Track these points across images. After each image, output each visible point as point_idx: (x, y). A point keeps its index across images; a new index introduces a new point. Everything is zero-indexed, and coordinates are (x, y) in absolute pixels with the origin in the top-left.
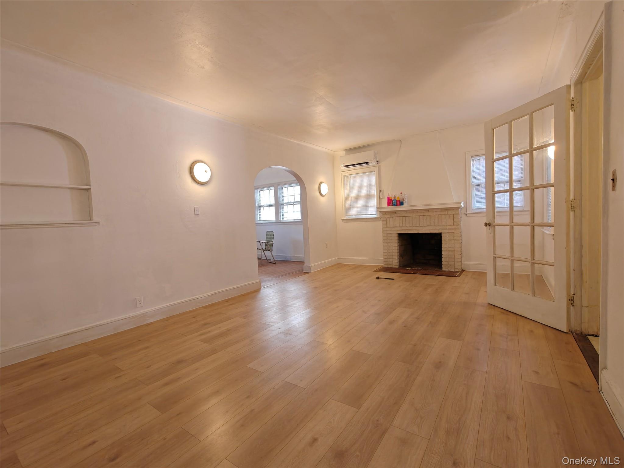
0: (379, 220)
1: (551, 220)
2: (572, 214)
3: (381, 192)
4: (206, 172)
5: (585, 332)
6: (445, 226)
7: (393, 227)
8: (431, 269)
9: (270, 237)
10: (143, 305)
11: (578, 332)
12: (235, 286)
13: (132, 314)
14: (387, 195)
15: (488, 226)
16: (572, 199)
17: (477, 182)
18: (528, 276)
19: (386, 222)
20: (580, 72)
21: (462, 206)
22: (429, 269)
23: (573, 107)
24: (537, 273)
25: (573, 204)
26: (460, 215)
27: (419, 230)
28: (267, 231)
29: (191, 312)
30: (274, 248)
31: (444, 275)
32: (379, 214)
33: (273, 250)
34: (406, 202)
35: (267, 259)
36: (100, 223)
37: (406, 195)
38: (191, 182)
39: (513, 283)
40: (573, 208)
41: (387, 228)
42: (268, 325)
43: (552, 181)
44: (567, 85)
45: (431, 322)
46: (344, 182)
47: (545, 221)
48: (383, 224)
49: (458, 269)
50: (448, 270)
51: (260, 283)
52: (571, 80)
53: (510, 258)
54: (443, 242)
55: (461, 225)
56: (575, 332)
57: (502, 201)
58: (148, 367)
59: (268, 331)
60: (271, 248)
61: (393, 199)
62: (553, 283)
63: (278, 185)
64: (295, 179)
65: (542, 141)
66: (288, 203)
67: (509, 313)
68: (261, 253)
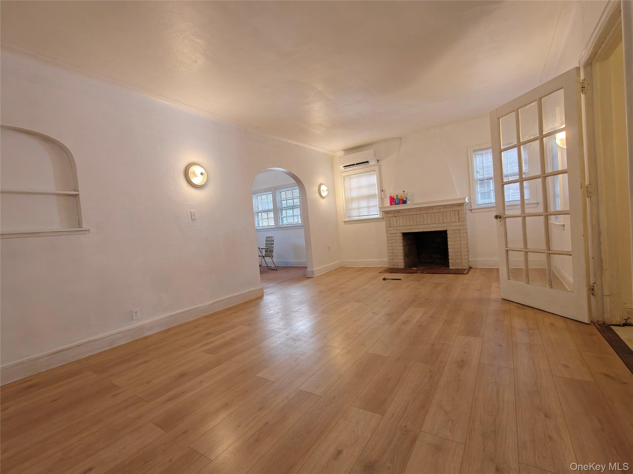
0: (382, 220)
1: (565, 208)
2: (588, 200)
3: (382, 191)
4: (202, 174)
5: (607, 322)
6: (449, 223)
7: (397, 227)
8: (437, 268)
9: (270, 242)
10: (140, 318)
11: (600, 323)
12: (237, 294)
13: (128, 327)
14: (390, 194)
15: (498, 219)
16: (588, 185)
17: (480, 176)
19: (389, 222)
20: (591, 52)
21: (466, 202)
22: (435, 268)
23: (584, 90)
25: (589, 189)
26: (465, 211)
27: (423, 228)
28: (267, 237)
29: (193, 322)
30: (274, 254)
31: (452, 272)
32: (382, 214)
33: (273, 256)
34: (409, 200)
35: (267, 266)
36: (90, 231)
37: (408, 193)
38: (187, 185)
39: (527, 276)
40: (589, 194)
41: (391, 229)
42: (275, 331)
44: (576, 67)
45: (446, 320)
46: (344, 183)
47: (558, 209)
48: (386, 224)
49: (466, 267)
50: (455, 268)
51: (262, 290)
52: (579, 63)
53: (523, 250)
54: (449, 240)
55: (466, 221)
56: (597, 323)
58: (148, 383)
59: (276, 338)
60: (271, 254)
61: (395, 198)
63: (276, 190)
64: (294, 182)
66: (287, 207)
67: (525, 307)
68: (262, 260)
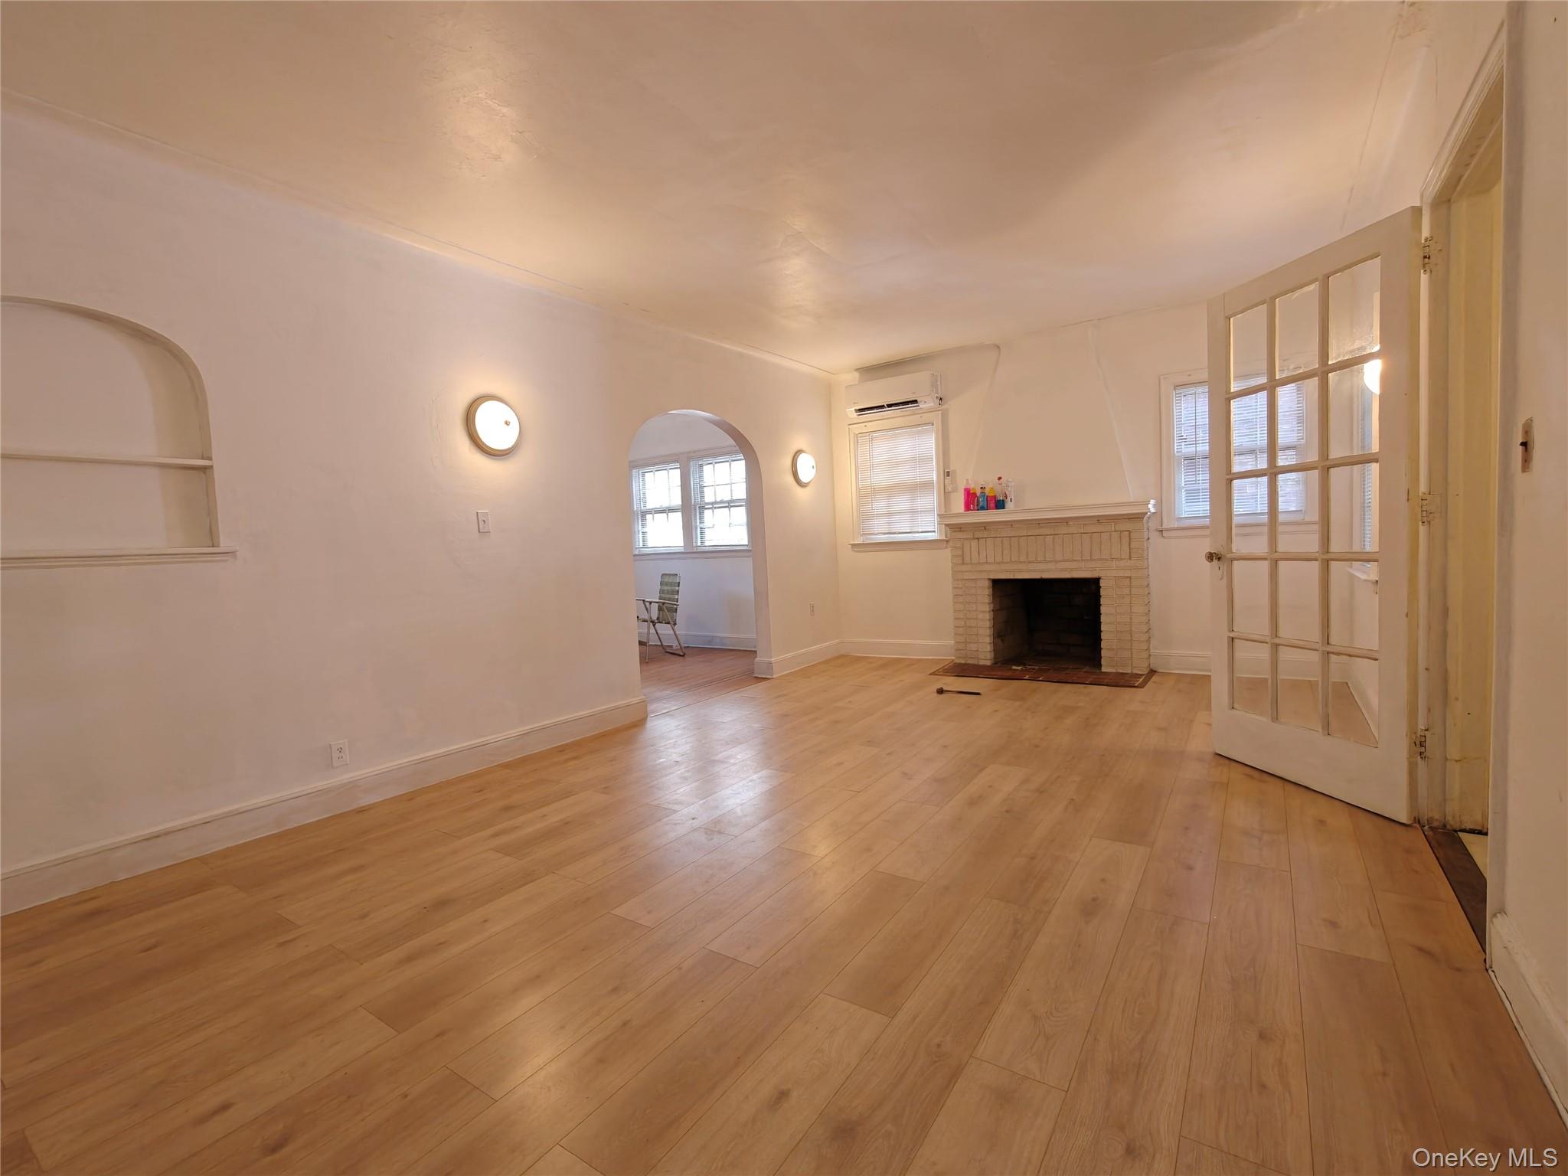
0: (945, 546)
1: (1371, 545)
2: (1422, 530)
3: (948, 475)
4: (507, 423)
5: (1453, 823)
6: (1107, 560)
7: (979, 564)
8: (1073, 669)
9: (669, 588)
10: (348, 762)
11: (1435, 824)
13: (319, 785)
14: (965, 483)
15: (1215, 561)
16: (1424, 493)
17: (1187, 450)
18: (1312, 685)
19: (961, 551)
20: (1446, 175)
21: (1150, 512)
22: (1067, 668)
23: (1428, 263)
24: (1335, 677)
25: (1426, 505)
26: (1146, 534)
27: (1044, 571)
28: (665, 574)
29: (474, 776)
30: (680, 616)
31: (1105, 683)
32: (944, 530)
33: (677, 621)
34: (1011, 501)
35: (662, 645)
36: (238, 554)
37: (1010, 482)
38: (469, 447)
39: (1275, 703)
40: (1426, 516)
41: (964, 568)
42: (666, 809)
43: (1375, 447)
44: (1413, 207)
45: (1072, 800)
46: (856, 451)
47: (1356, 548)
48: (954, 556)
49: (1142, 670)
50: (1114, 671)
51: (643, 704)
52: (1422, 195)
53: (1268, 639)
54: (1102, 601)
55: (1147, 558)
56: (1428, 824)
57: (1249, 498)
58: (362, 917)
59: (666, 824)
60: (672, 617)
61: (978, 494)
62: (1375, 701)
63: (690, 459)
64: (732, 442)
65: (1352, 348)
66: (716, 503)
67: (1265, 776)
68: (649, 628)
